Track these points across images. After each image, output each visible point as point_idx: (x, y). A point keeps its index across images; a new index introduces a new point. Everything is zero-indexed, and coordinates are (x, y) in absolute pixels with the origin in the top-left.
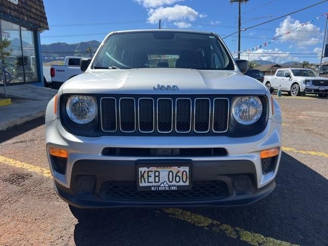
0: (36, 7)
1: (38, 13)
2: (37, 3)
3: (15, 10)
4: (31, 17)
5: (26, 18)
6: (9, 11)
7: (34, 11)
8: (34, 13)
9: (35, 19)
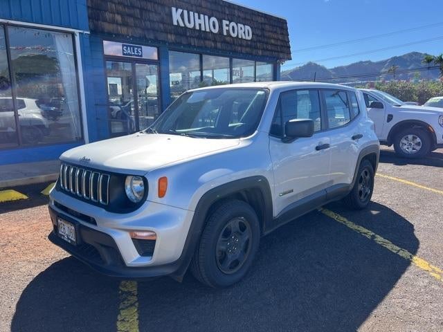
0: (276, 36)
1: (279, 43)
2: (279, 31)
3: (247, 46)
4: (267, 50)
5: (260, 52)
6: (239, 49)
7: (273, 41)
8: (272, 44)
9: (272, 51)
